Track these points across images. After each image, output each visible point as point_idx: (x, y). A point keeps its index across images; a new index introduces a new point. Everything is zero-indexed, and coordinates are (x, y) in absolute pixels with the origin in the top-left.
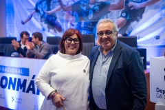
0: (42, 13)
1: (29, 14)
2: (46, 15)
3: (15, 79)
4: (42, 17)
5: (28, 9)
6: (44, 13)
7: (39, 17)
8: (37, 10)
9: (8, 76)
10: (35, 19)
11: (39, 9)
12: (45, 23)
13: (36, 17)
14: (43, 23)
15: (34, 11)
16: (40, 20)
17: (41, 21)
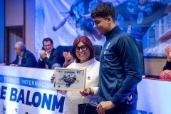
0: (78, 17)
1: (62, 18)
2: (83, 19)
3: (51, 96)
4: (77, 22)
5: (61, 13)
6: (81, 17)
7: (75, 22)
8: (72, 14)
9: (42, 92)
10: (70, 24)
11: (75, 12)
12: (81, 29)
13: (71, 22)
14: (79, 29)
15: (68, 15)
16: (75, 26)
17: (77, 27)
